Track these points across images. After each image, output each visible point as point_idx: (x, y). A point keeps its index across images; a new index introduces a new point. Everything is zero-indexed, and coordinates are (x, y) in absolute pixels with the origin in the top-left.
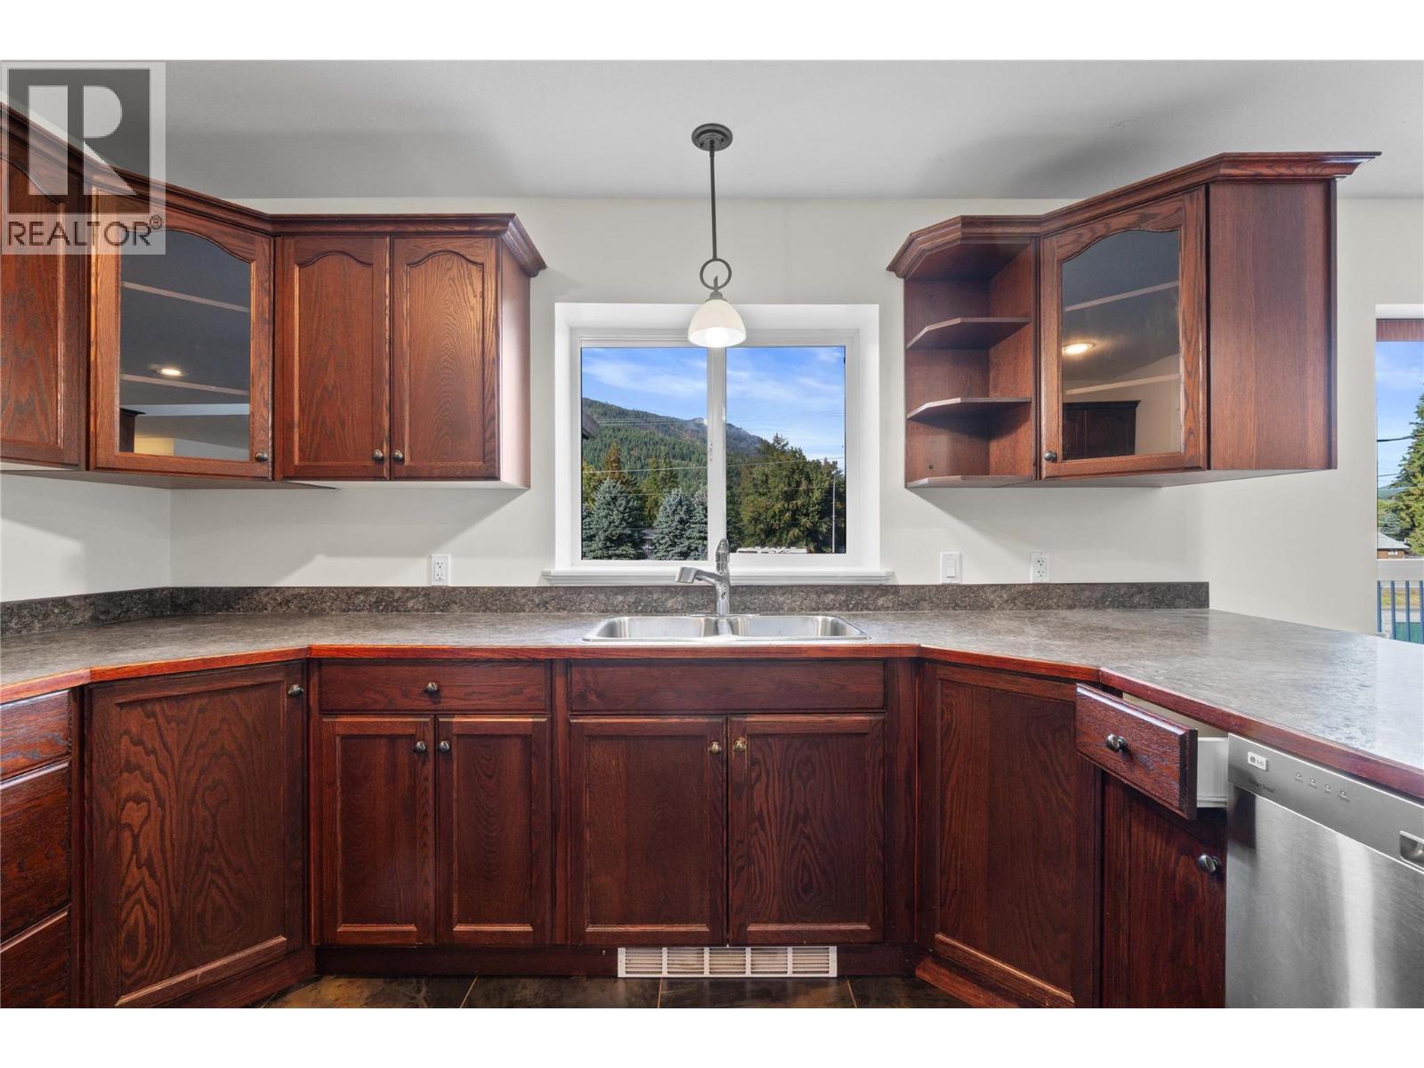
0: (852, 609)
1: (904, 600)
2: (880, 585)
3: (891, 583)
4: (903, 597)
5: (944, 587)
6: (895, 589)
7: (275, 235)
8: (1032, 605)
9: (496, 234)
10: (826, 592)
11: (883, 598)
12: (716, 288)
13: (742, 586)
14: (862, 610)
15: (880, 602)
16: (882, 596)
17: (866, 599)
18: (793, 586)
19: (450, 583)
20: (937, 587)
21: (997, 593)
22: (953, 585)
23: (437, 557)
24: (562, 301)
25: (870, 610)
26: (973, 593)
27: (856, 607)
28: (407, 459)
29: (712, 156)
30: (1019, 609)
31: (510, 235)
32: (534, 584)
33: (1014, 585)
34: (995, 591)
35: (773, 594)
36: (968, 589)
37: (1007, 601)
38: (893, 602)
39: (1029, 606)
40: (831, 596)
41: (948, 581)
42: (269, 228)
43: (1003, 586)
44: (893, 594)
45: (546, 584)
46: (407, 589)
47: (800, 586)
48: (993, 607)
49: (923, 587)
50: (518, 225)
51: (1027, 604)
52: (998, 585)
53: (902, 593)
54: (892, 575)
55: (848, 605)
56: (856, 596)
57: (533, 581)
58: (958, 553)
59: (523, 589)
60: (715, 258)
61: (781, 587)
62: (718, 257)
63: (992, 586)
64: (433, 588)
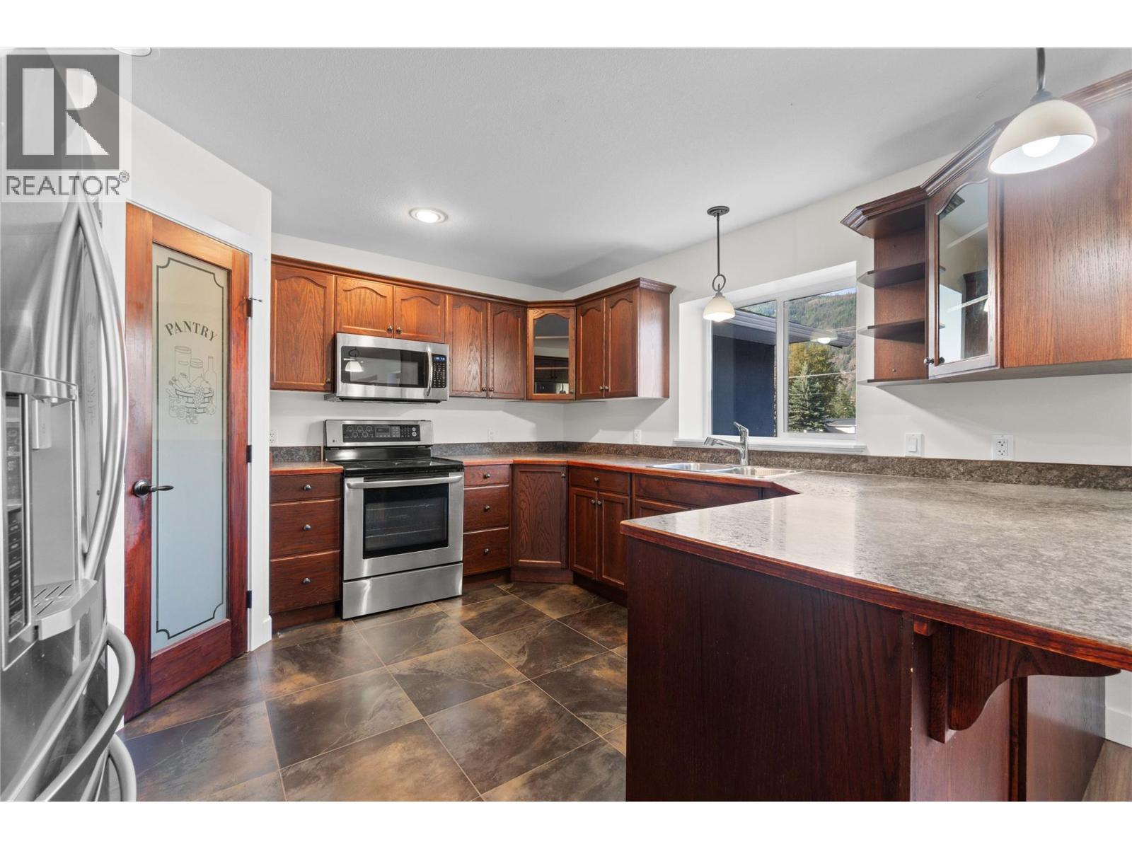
0: (833, 470)
1: (872, 466)
2: (855, 455)
3: (863, 454)
4: (871, 464)
5: (906, 459)
6: (865, 459)
7: (576, 306)
8: (990, 478)
9: (638, 286)
10: (816, 458)
11: (857, 464)
12: (719, 289)
13: (766, 451)
14: (840, 471)
15: (854, 466)
16: (855, 462)
17: (843, 464)
18: (795, 453)
19: (640, 444)
20: (899, 459)
21: (953, 466)
22: (912, 458)
23: (636, 431)
24: (682, 302)
25: (846, 471)
26: (931, 464)
27: (836, 469)
28: (610, 389)
29: (718, 220)
30: (976, 480)
31: (642, 284)
32: (670, 445)
33: (971, 461)
34: (951, 465)
35: (783, 457)
36: (926, 462)
37: (963, 474)
38: (864, 467)
39: (987, 479)
40: (820, 460)
41: (911, 455)
42: (574, 304)
43: (960, 462)
44: (864, 461)
45: (675, 446)
46: (626, 445)
47: (800, 453)
48: (949, 477)
49: (887, 458)
50: (644, 280)
51: (984, 477)
52: (954, 460)
53: (870, 461)
54: (864, 448)
55: (830, 467)
56: (836, 461)
57: (669, 443)
58: (920, 433)
59: (665, 447)
60: (719, 275)
61: (788, 453)
62: (721, 273)
63: (948, 460)
64: (635, 445)
